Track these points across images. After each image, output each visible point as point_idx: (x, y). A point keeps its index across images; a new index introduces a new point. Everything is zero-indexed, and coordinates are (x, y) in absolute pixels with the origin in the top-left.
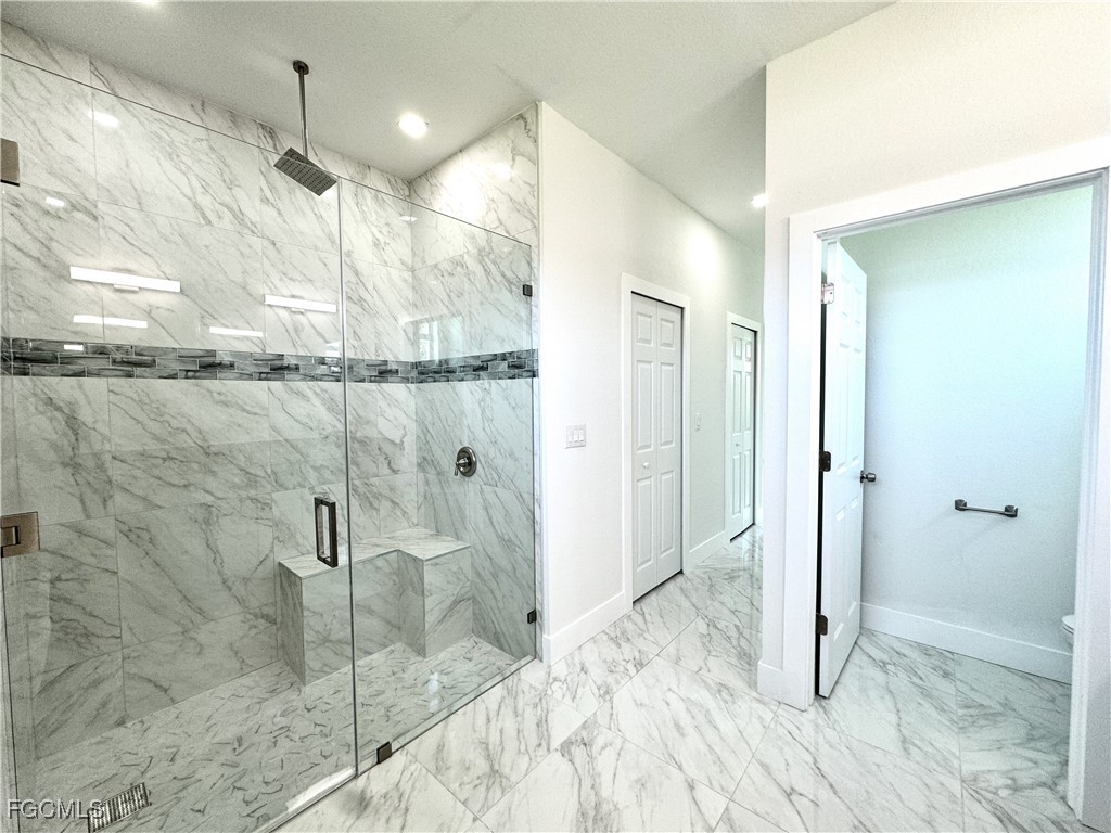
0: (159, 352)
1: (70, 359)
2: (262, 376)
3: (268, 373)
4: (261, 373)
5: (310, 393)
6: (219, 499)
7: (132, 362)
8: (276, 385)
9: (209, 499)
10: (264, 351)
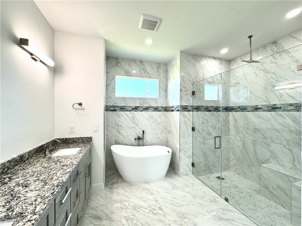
0: (247, 106)
1: (235, 109)
2: (269, 111)
3: (271, 110)
4: (269, 110)
5: (285, 116)
6: (257, 140)
7: (243, 109)
8: (273, 113)
9: (255, 139)
10: (270, 104)
